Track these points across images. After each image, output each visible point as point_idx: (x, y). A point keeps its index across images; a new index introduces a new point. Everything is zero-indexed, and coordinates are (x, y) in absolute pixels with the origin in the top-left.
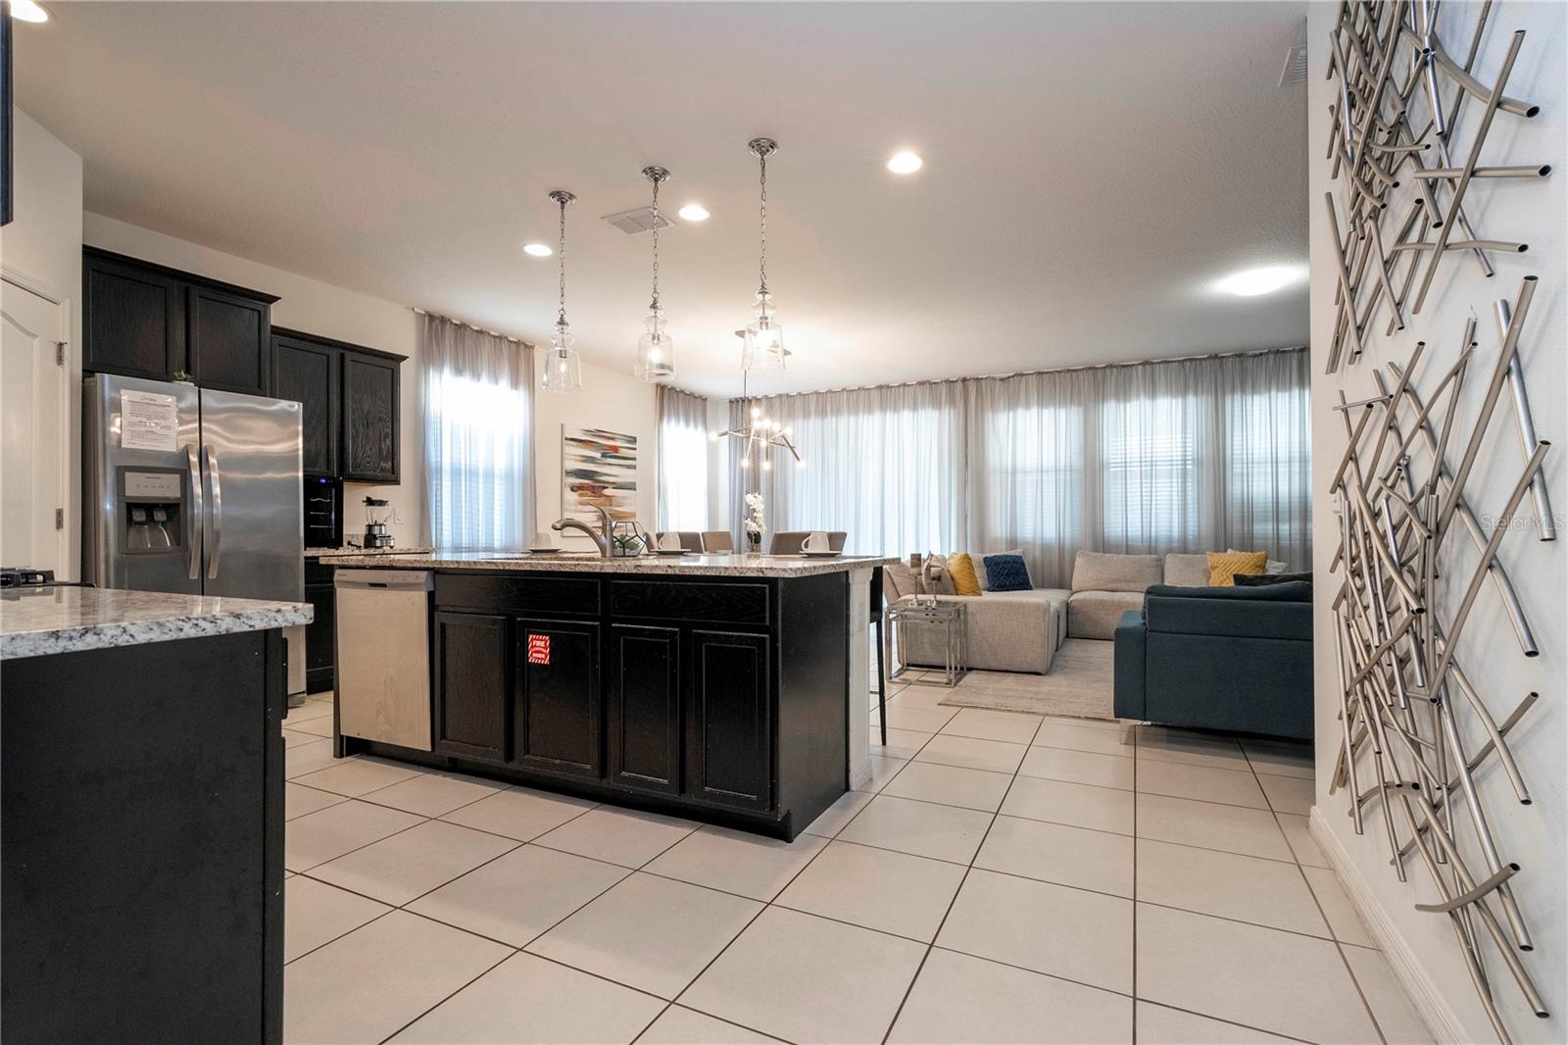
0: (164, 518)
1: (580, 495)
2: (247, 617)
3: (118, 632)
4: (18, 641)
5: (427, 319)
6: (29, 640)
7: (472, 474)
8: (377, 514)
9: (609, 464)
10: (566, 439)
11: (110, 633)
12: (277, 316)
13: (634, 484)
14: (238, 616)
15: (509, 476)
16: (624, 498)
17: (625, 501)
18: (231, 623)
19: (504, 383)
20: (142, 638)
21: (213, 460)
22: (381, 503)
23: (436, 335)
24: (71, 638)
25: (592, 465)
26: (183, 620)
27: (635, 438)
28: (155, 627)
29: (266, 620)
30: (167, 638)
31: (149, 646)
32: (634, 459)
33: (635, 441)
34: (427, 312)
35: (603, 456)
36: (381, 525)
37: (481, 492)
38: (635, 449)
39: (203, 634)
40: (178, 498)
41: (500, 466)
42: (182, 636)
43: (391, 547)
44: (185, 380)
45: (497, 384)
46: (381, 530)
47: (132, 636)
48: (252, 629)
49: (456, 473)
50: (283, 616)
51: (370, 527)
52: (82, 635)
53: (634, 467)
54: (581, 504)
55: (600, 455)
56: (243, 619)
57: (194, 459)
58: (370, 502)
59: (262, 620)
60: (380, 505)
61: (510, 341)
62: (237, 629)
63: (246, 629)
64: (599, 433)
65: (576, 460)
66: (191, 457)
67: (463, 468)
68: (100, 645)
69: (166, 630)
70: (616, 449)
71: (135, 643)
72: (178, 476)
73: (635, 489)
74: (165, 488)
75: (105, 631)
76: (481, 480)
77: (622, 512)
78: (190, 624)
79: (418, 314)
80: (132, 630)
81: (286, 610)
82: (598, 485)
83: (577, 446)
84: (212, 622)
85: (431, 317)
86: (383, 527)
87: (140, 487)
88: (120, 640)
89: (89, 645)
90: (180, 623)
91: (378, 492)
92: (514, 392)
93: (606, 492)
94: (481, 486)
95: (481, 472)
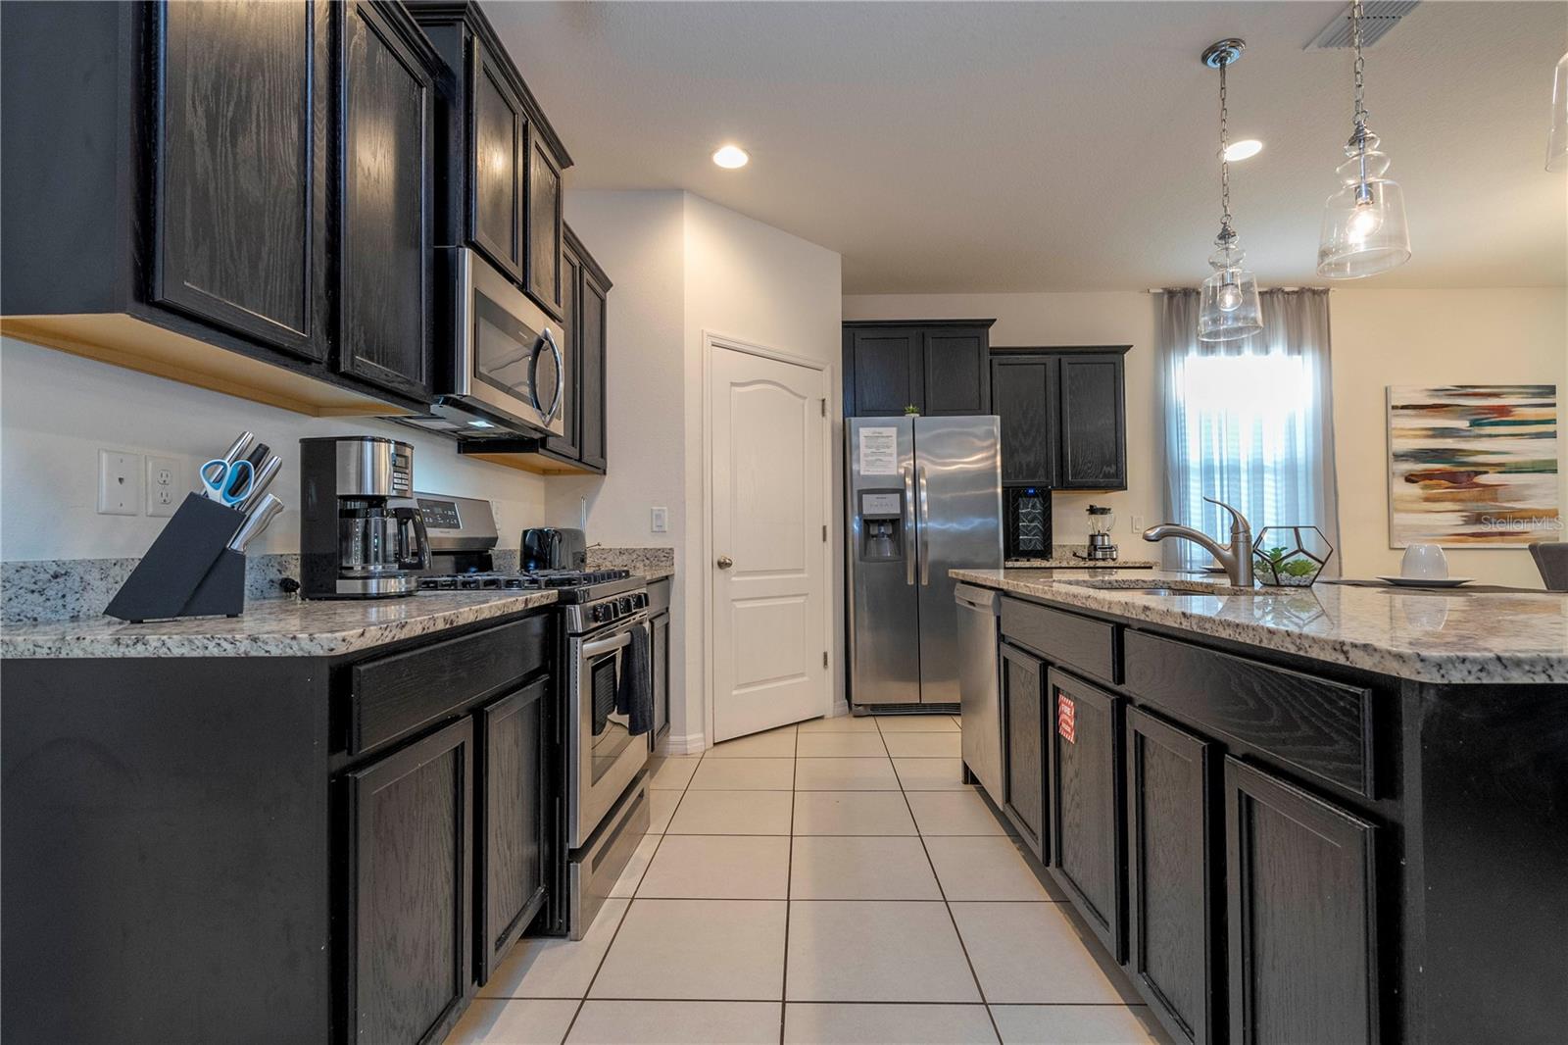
0: (890, 532)
1: (1425, 487)
2: (263, 642)
3: (159, 644)
4: (95, 643)
5: (1166, 297)
6: (103, 643)
7: (1235, 470)
8: (1100, 523)
9: (1490, 436)
10: (1394, 408)
11: (154, 644)
12: (996, 338)
13: (1555, 462)
14: (255, 640)
15: (1291, 469)
16: (1527, 486)
17: (1527, 492)
18: (249, 646)
19: (1278, 350)
20: (177, 652)
21: (923, 481)
22: (1104, 511)
23: (1178, 317)
24: (128, 646)
25: (1450, 441)
26: (208, 639)
27: (1554, 387)
28: (186, 643)
29: (281, 646)
30: (195, 654)
31: (182, 660)
32: (1553, 421)
33: (1554, 393)
34: (1165, 289)
35: (1474, 423)
36: (1103, 536)
37: (1244, 491)
38: (1554, 405)
39: (224, 654)
40: (897, 514)
41: (1274, 454)
42: (207, 654)
43: (1114, 560)
44: (913, 412)
45: (1267, 352)
46: (1103, 541)
47: (169, 649)
48: (267, 655)
49: (1208, 471)
50: (299, 644)
51: (1093, 537)
52: (135, 644)
53: (1553, 435)
54: (1427, 500)
55: (1467, 424)
56: (260, 644)
57: (909, 481)
58: (1092, 510)
59: (277, 646)
60: (1102, 514)
61: (1288, 293)
62: (253, 653)
63: (262, 654)
64: (1464, 391)
65: (1416, 436)
66: (907, 479)
67: (1217, 463)
68: (147, 655)
69: (194, 647)
70: (1503, 410)
71: (171, 656)
72: (898, 495)
73: (1555, 471)
74: (888, 506)
75: (151, 641)
76: (1244, 477)
77: (1521, 510)
78: (214, 644)
79: (1155, 294)
80: (169, 643)
81: (301, 638)
82: (1462, 469)
83: (1416, 416)
84: (232, 643)
85: (1171, 293)
86: (1106, 537)
87: (875, 506)
88: (161, 651)
89: (139, 653)
90: (206, 641)
91: (1099, 499)
92: (1297, 358)
93: (1482, 479)
94: (1244, 485)
95: (1243, 466)
